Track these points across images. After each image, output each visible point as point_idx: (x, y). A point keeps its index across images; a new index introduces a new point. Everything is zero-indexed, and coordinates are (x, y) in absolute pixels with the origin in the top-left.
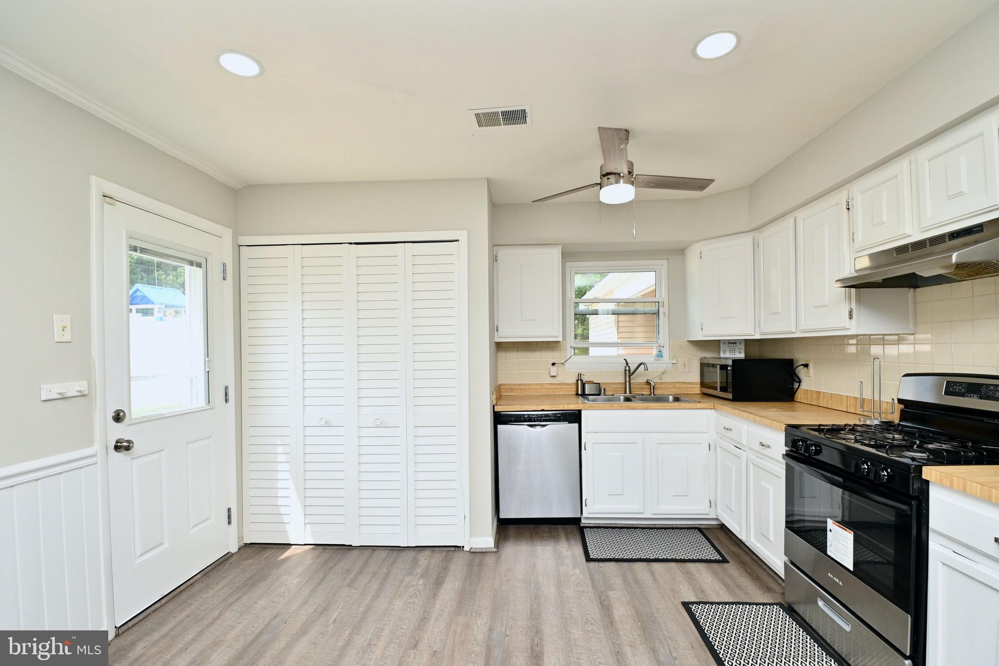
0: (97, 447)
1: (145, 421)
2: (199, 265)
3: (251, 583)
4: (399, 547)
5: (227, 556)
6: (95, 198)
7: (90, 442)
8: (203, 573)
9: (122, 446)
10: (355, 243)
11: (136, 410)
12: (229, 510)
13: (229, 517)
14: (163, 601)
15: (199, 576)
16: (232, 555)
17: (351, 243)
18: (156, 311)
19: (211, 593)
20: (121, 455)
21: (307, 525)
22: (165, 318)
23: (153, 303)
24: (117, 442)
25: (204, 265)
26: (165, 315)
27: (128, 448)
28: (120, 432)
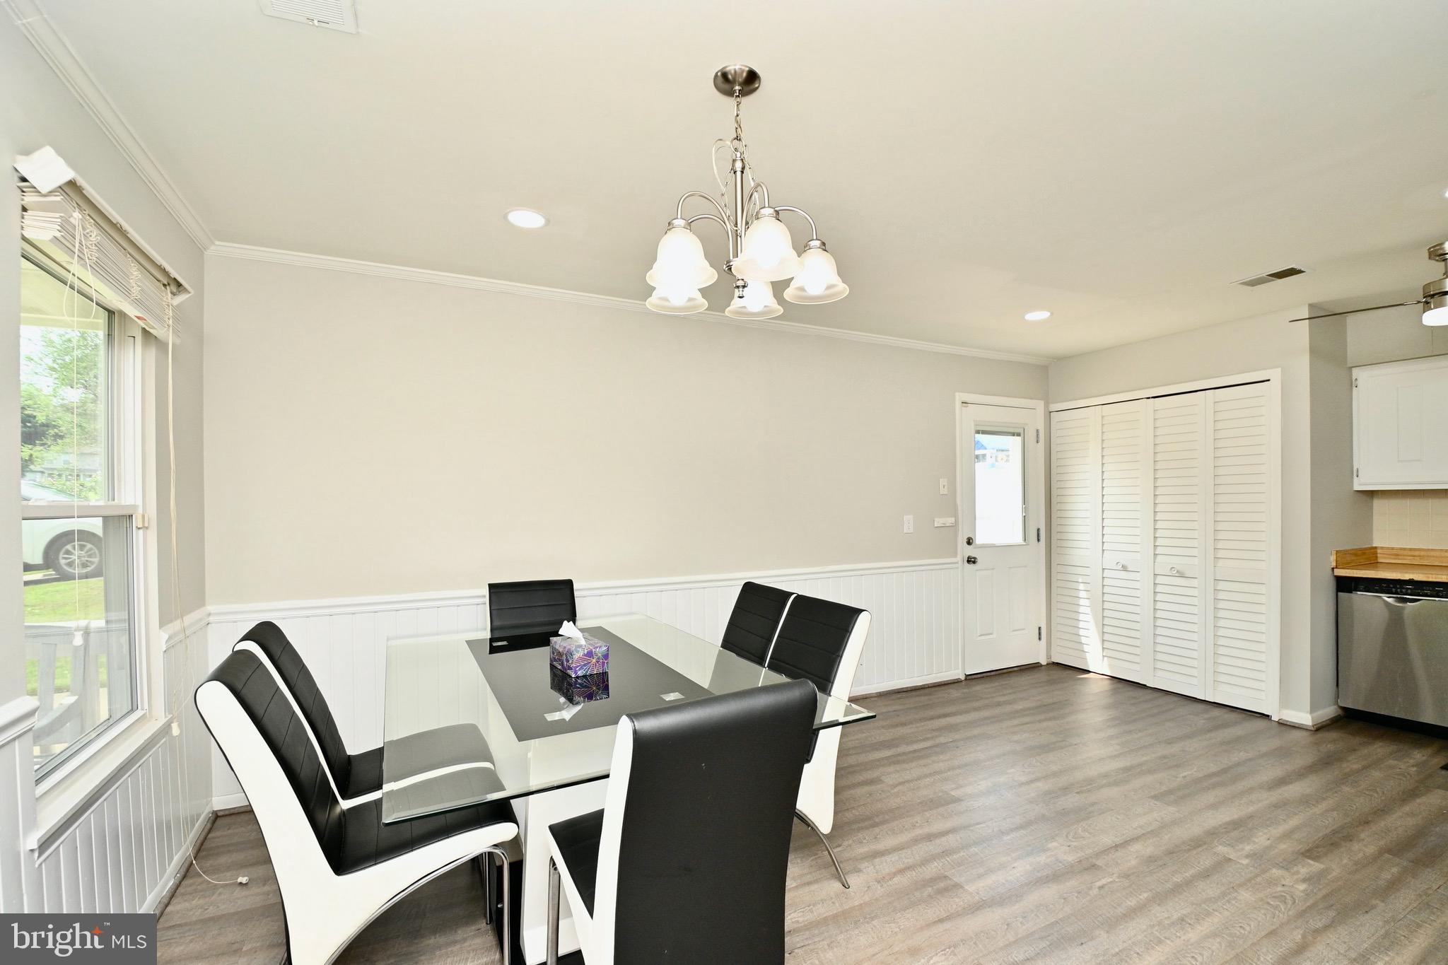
0: (959, 558)
1: (983, 546)
2: (1019, 435)
3: (1051, 682)
4: (1196, 698)
5: (1037, 665)
6: (958, 404)
7: (955, 556)
8: (1019, 668)
9: (971, 560)
10: (1153, 397)
11: (979, 540)
12: (1040, 628)
13: (1040, 634)
14: (993, 673)
15: (1015, 669)
16: (1042, 666)
17: (1149, 398)
18: (988, 457)
19: (1023, 679)
20: (972, 566)
21: (1106, 658)
22: (997, 464)
23: (986, 449)
24: (968, 558)
25: (1022, 435)
26: (996, 461)
27: (974, 562)
28: (970, 551)
